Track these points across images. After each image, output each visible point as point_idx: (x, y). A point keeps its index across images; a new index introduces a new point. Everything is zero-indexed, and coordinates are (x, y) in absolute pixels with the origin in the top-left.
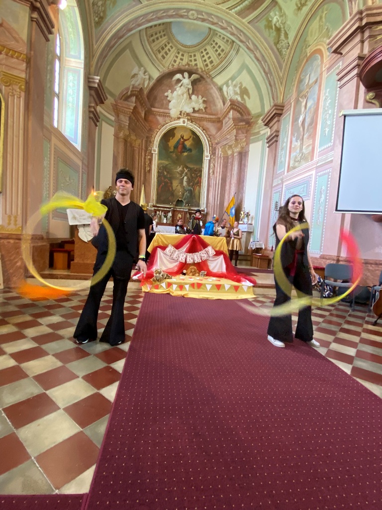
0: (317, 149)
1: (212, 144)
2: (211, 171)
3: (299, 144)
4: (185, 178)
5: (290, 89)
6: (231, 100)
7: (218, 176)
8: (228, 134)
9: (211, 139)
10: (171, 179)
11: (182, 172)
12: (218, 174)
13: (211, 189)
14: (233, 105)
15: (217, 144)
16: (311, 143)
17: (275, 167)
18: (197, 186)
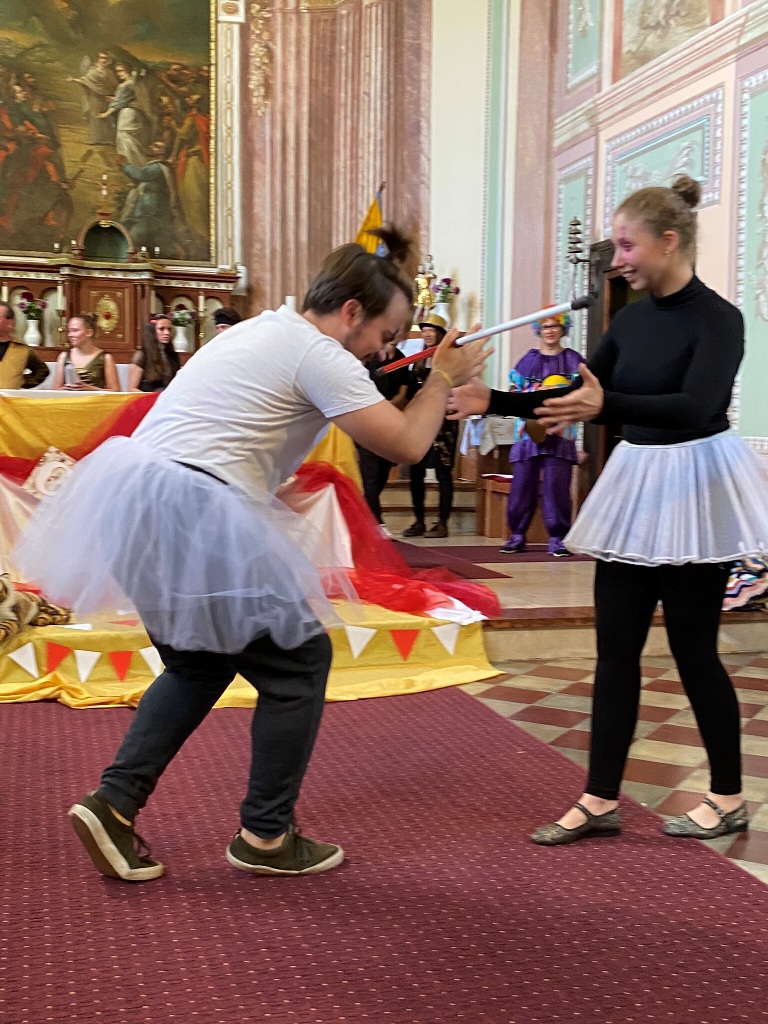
2: (255, 80)
4: (127, 115)
7: (293, 106)
10: (51, 123)
11: (109, 85)
12: (292, 93)
13: (263, 169)
17: (559, 57)
18: (188, 156)
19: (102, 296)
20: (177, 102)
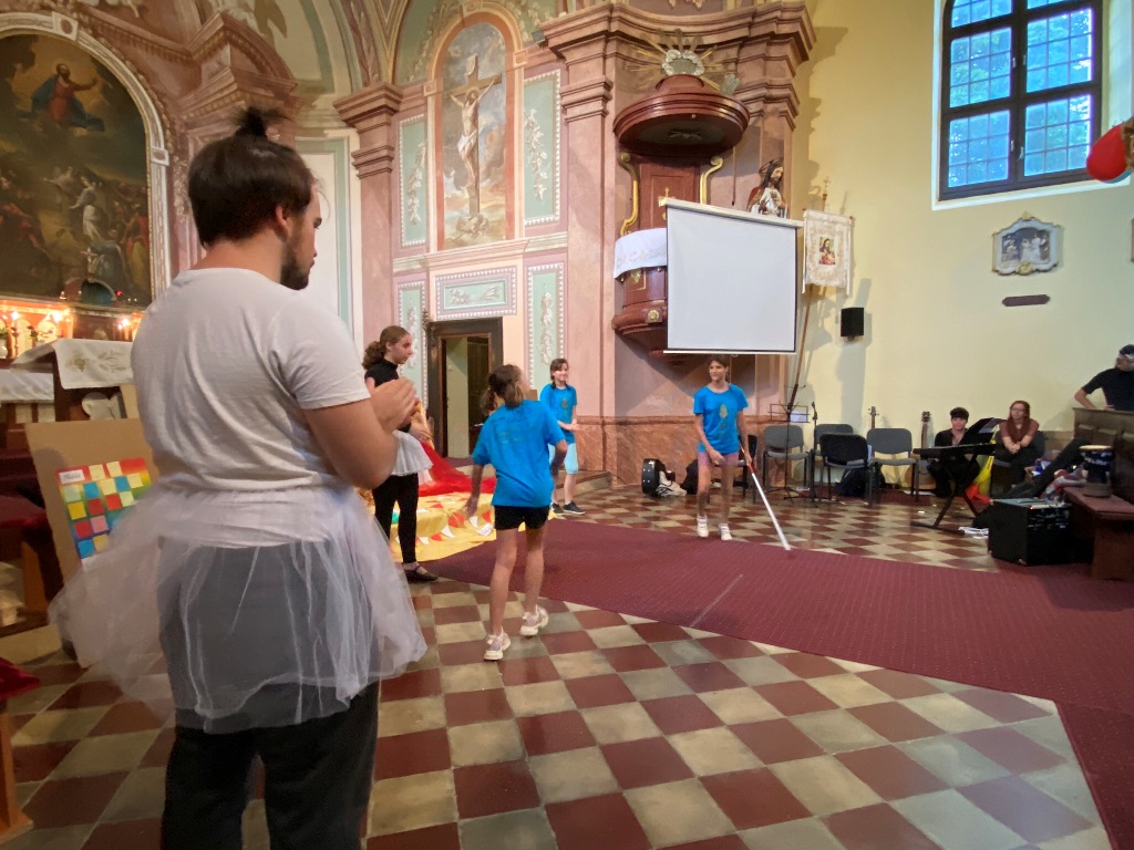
0: (520, 218)
1: (172, 123)
3: (467, 196)
4: (89, 211)
5: (416, 63)
6: (225, 16)
8: (220, 107)
9: (164, 104)
10: (31, 207)
11: (75, 188)
14: (233, 32)
15: (189, 125)
16: (504, 202)
17: (394, 229)
18: (134, 242)
19: (95, 328)
20: (125, 207)
